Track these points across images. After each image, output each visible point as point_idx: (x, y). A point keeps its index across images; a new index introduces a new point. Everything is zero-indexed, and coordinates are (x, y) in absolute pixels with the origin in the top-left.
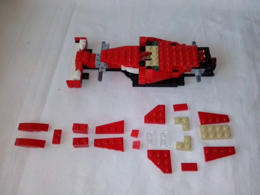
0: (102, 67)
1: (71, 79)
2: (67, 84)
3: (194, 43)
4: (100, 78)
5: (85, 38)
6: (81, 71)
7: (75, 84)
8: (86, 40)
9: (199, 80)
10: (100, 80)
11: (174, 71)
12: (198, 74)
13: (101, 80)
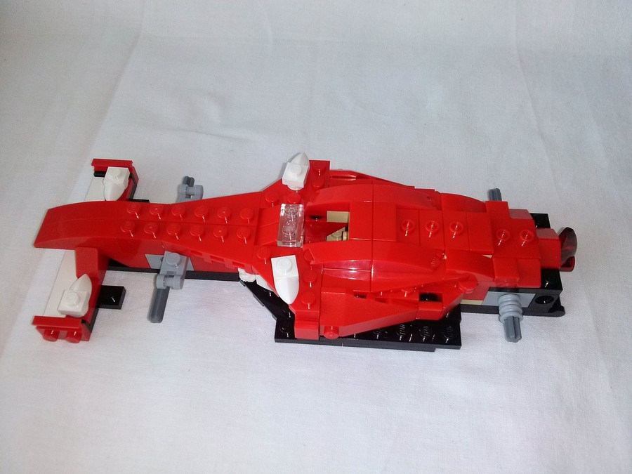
0: (171, 269)
1: (53, 312)
2: (38, 328)
3: (495, 193)
4: (157, 311)
5: (127, 164)
6: (96, 280)
7: (66, 332)
8: (132, 170)
9: (516, 337)
10: (156, 317)
11: (423, 297)
12: (512, 314)
13: (160, 319)
